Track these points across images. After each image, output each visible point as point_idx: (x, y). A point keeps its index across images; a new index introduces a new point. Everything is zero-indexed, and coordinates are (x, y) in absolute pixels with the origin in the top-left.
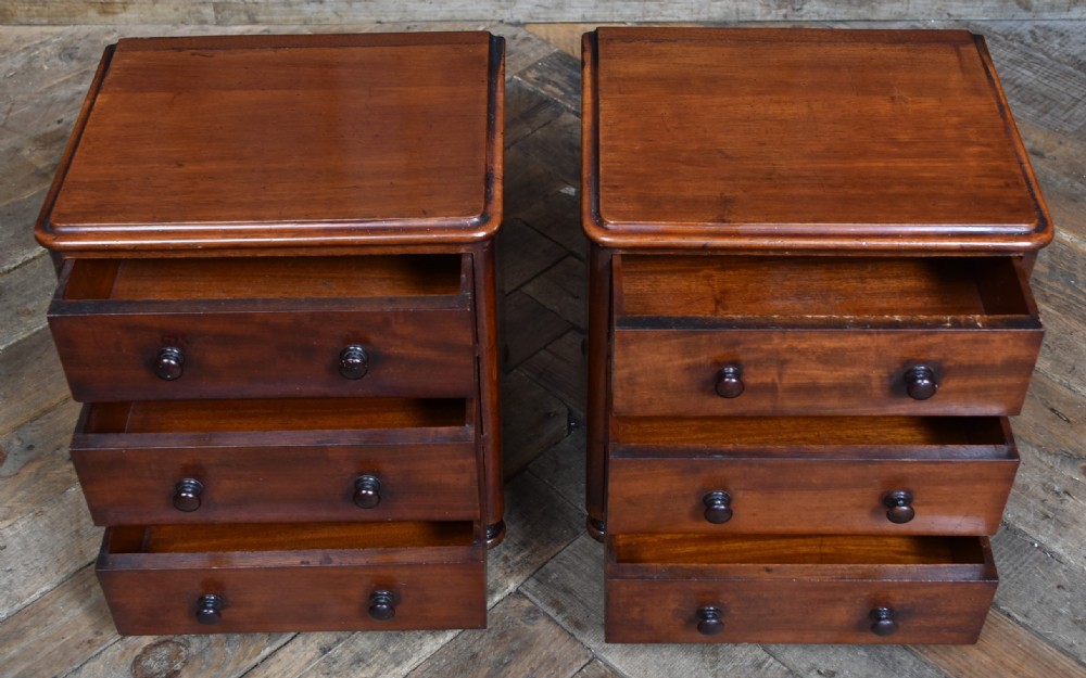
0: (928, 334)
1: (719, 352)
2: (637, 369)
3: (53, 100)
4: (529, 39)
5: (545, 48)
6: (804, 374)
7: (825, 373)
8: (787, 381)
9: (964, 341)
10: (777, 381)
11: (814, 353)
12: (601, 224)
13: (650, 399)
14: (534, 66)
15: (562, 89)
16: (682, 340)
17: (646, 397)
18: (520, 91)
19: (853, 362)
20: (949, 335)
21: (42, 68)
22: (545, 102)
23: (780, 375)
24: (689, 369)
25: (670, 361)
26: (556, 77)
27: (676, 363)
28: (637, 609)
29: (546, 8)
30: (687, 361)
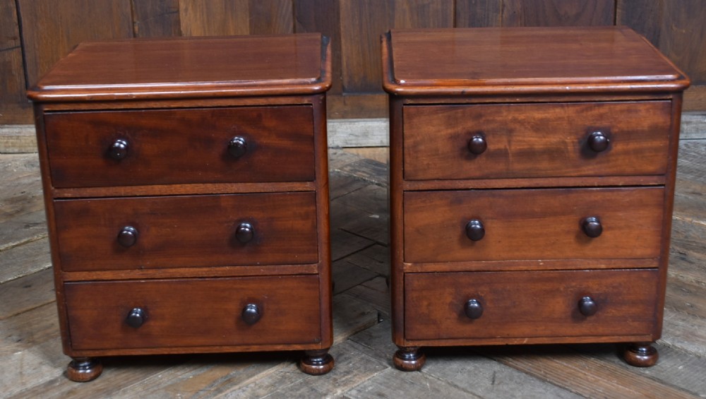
0: (599, 106)
1: (470, 125)
2: (418, 139)
3: (19, 184)
4: (345, 154)
5: (357, 157)
6: (524, 141)
7: (536, 139)
8: (514, 147)
9: (622, 111)
10: (508, 147)
11: (529, 123)
12: (396, 82)
13: (428, 164)
14: (350, 165)
15: (368, 174)
16: (446, 114)
17: (425, 162)
18: (340, 176)
19: (554, 131)
20: (612, 106)
21: (13, 170)
22: (356, 180)
23: (509, 142)
24: (453, 138)
25: (439, 131)
26: (364, 169)
27: (442, 133)
28: (425, 303)
29: (356, 136)
30: (450, 131)
